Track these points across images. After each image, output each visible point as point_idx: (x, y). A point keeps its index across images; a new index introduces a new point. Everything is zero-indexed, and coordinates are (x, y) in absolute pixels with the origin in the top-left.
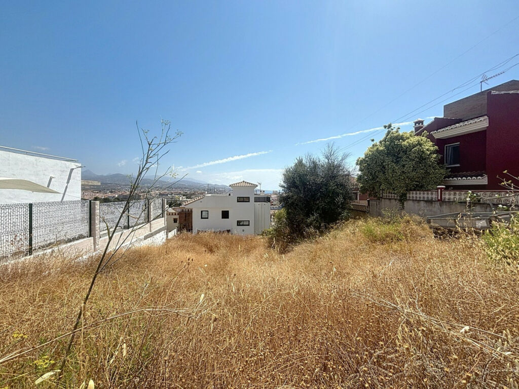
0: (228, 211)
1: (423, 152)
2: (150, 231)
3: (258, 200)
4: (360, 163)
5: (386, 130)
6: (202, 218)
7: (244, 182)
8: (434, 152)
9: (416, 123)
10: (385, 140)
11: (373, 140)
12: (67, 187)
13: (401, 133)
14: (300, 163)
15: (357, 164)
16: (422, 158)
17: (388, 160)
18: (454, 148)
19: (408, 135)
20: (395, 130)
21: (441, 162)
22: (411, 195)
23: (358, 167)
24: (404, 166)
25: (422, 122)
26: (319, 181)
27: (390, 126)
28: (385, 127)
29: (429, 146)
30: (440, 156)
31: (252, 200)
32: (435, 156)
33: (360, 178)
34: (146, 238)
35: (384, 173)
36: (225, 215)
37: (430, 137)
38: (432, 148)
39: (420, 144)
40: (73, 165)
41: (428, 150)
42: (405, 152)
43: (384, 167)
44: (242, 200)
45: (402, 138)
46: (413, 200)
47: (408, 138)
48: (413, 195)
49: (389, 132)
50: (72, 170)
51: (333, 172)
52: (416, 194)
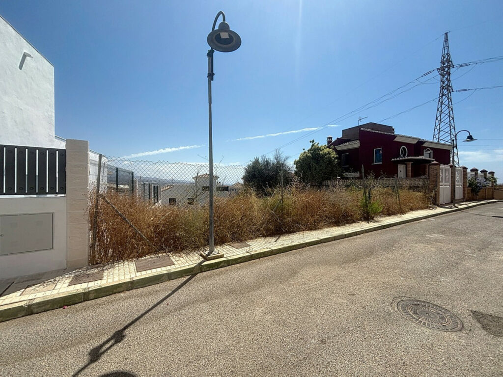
1: (331, 158)
4: (296, 163)
5: (311, 144)
8: (336, 158)
9: (328, 138)
10: (311, 150)
11: (304, 149)
13: (319, 146)
14: (257, 161)
15: (294, 164)
16: (330, 161)
17: (313, 162)
18: (346, 156)
19: (323, 148)
20: (316, 144)
21: (339, 164)
22: (325, 183)
23: (295, 166)
24: (321, 166)
25: (331, 138)
26: (271, 174)
27: (313, 141)
28: (311, 142)
29: (334, 155)
30: (339, 161)
32: (336, 160)
33: (296, 173)
35: (310, 169)
37: (335, 149)
38: (335, 156)
39: (329, 153)
41: (333, 157)
42: (322, 157)
43: (310, 166)
44: (205, 188)
45: (319, 149)
46: (326, 186)
47: (323, 150)
49: (313, 145)
51: (279, 167)
52: (327, 182)
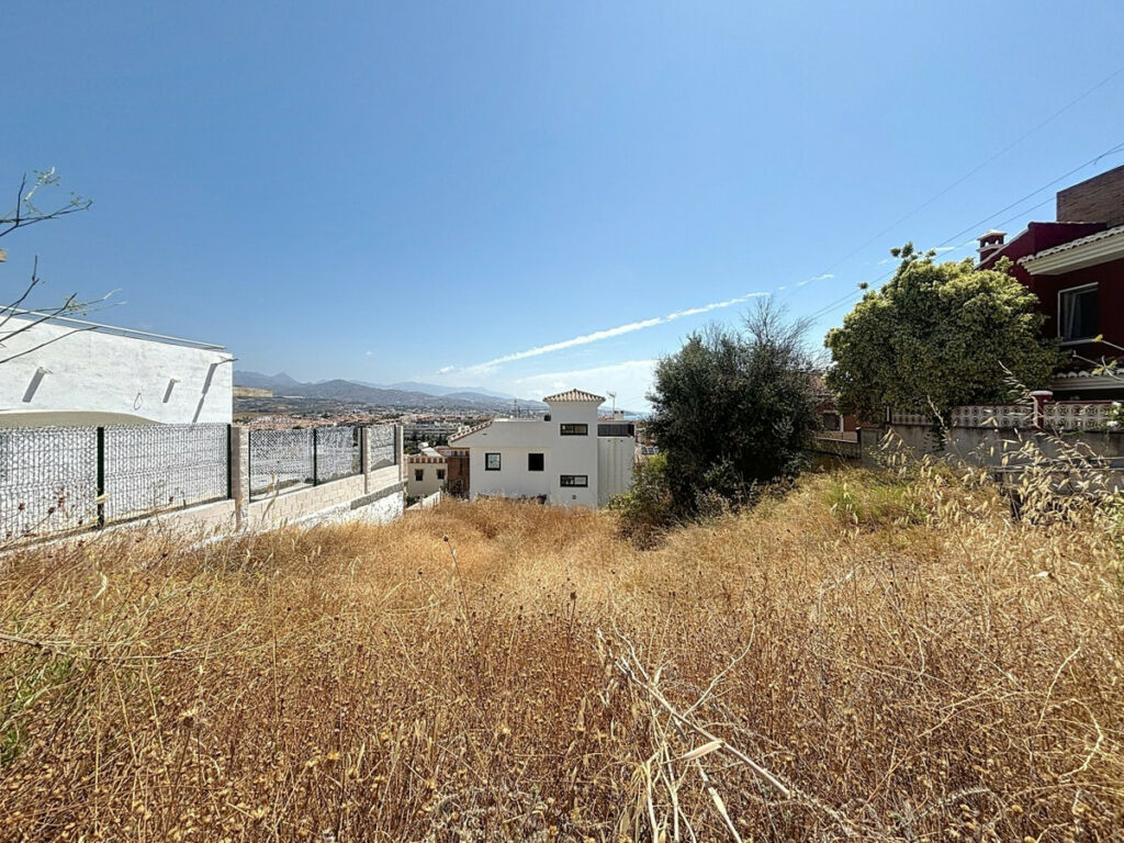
0: (542, 455)
1: (994, 308)
2: (366, 492)
3: (605, 430)
4: (835, 340)
5: (900, 260)
6: (487, 469)
7: (575, 391)
8: (1026, 309)
9: (983, 241)
10: (895, 285)
11: (864, 286)
12: (202, 401)
13: (936, 265)
14: (695, 346)
15: (826, 346)
16: (991, 324)
17: (903, 335)
18: (1084, 298)
19: (956, 270)
20: (921, 259)
21: (1046, 333)
22: (962, 416)
23: (830, 351)
24: (942, 344)
25: (1000, 238)
26: (737, 383)
27: (908, 250)
28: (896, 253)
29: (1011, 292)
30: (1043, 319)
31: (593, 430)
32: (1028, 317)
33: (833, 377)
34: (355, 506)
35: (891, 362)
36: (536, 462)
37: (1019, 273)
38: (1021, 300)
39: (985, 288)
40: (215, 357)
41: (1008, 303)
42: (946, 310)
43: (892, 349)
44: (570, 430)
45: (939, 276)
46: (968, 428)
47: (956, 276)
48: (965, 415)
49: (906, 264)
50: (214, 366)
51: (771, 362)
52: (976, 411)
